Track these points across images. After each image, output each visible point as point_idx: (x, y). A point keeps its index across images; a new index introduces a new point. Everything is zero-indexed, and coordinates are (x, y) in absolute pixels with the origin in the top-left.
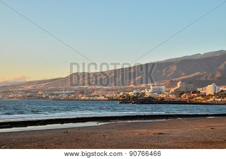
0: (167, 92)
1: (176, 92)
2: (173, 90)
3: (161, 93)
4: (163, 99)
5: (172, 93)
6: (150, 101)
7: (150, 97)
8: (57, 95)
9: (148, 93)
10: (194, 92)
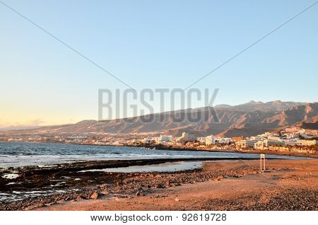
0: (174, 141)
1: (181, 141)
2: (179, 139)
3: (168, 141)
4: (171, 146)
5: (178, 142)
6: (160, 147)
7: (160, 145)
8: (72, 139)
9: (158, 141)
10: (196, 141)
